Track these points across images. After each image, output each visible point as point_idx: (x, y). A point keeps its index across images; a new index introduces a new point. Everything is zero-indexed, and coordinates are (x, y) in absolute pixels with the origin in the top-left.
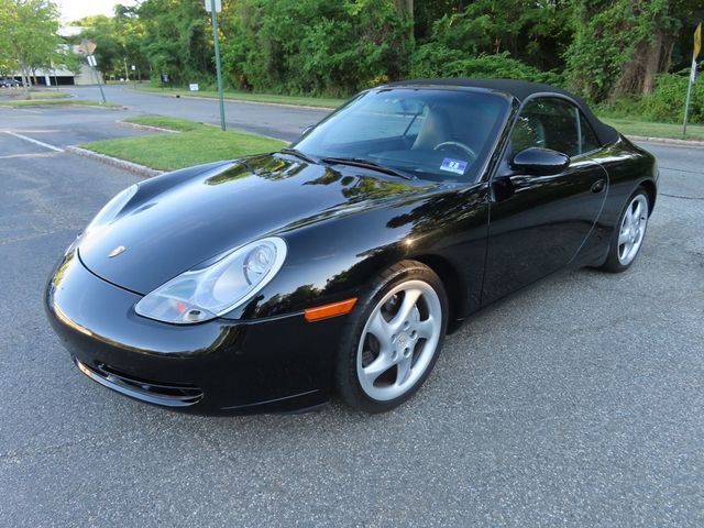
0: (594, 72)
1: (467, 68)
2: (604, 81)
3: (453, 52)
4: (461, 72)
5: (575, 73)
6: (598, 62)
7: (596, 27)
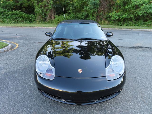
0: (42, 15)
1: (11, 14)
2: (44, 17)
3: (5, 10)
4: (9, 15)
5: (38, 15)
6: (42, 13)
7: (40, 6)
